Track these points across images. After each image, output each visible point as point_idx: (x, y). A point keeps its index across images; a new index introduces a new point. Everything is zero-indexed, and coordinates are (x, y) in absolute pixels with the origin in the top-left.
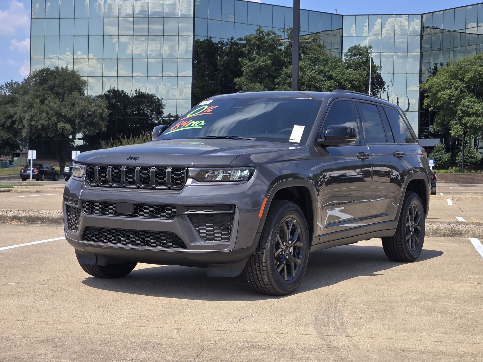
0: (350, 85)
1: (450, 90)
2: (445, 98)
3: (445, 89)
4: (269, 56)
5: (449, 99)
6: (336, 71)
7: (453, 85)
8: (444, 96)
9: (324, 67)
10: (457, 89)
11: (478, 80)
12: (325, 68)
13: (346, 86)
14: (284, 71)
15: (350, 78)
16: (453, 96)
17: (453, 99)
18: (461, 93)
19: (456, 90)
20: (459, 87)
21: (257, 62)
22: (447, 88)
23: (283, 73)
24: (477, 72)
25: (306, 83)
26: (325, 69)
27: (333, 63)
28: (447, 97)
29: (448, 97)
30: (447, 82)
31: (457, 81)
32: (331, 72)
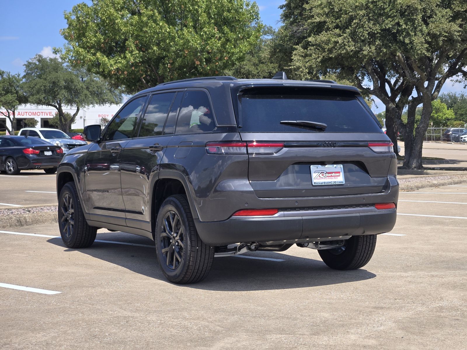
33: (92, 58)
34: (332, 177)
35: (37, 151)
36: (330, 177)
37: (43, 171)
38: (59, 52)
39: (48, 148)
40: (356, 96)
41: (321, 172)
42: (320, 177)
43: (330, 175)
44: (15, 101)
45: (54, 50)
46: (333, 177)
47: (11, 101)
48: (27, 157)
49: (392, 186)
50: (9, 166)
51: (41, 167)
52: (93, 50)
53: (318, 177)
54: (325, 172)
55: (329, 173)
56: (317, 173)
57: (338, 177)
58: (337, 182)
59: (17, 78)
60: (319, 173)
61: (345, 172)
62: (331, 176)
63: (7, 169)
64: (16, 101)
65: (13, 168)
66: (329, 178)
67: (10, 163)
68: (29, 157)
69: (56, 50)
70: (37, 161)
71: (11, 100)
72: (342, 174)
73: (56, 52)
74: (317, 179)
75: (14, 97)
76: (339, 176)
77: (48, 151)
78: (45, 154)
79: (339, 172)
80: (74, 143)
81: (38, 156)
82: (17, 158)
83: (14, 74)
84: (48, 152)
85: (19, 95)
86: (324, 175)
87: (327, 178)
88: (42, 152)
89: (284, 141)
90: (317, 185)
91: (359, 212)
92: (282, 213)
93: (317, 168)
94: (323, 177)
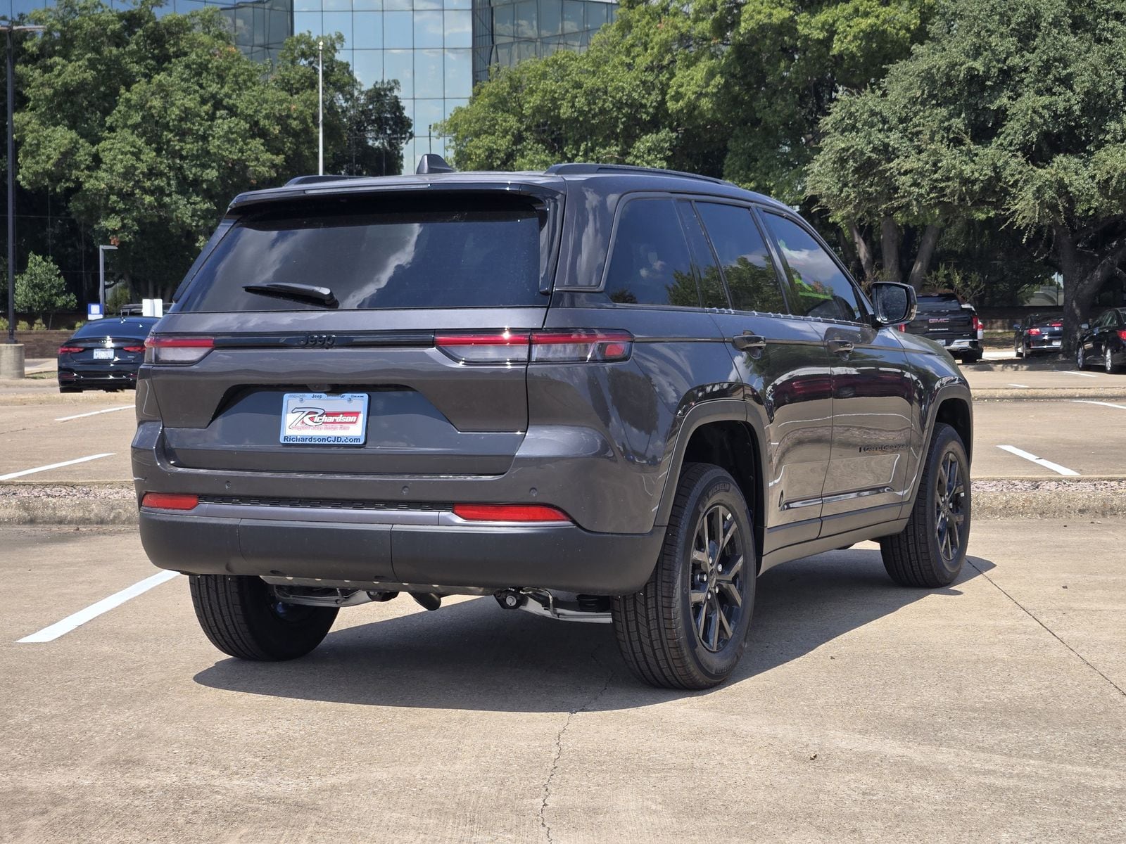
0: (278, 128)
1: (491, 138)
2: (480, 155)
3: (480, 134)
4: (89, 60)
5: (488, 157)
6: (246, 95)
7: (497, 123)
8: (478, 152)
9: (219, 86)
10: (506, 132)
11: (552, 114)
12: (220, 89)
13: (268, 130)
14: (124, 96)
15: (279, 110)
16: (498, 151)
17: (498, 158)
18: (515, 143)
19: (504, 137)
20: (510, 129)
21: (59, 75)
22: (486, 132)
23: (121, 100)
24: (548, 94)
25: (174, 125)
26: (223, 91)
27: (240, 75)
28: (484, 152)
29: (487, 154)
30: (484, 118)
31: (506, 115)
32: (234, 96)
34: (335, 426)
36: (329, 426)
41: (308, 411)
42: (303, 422)
43: (331, 419)
46: (338, 426)
49: (516, 458)
53: (299, 425)
54: (321, 412)
55: (328, 414)
56: (298, 415)
57: (351, 426)
58: (343, 439)
60: (304, 414)
62: (335, 422)
66: (326, 428)
72: (362, 418)
74: (295, 427)
76: (355, 423)
79: (356, 414)
86: (317, 419)
87: (323, 426)
90: (291, 442)
91: (393, 521)
92: (206, 506)
93: (302, 400)
94: (311, 423)
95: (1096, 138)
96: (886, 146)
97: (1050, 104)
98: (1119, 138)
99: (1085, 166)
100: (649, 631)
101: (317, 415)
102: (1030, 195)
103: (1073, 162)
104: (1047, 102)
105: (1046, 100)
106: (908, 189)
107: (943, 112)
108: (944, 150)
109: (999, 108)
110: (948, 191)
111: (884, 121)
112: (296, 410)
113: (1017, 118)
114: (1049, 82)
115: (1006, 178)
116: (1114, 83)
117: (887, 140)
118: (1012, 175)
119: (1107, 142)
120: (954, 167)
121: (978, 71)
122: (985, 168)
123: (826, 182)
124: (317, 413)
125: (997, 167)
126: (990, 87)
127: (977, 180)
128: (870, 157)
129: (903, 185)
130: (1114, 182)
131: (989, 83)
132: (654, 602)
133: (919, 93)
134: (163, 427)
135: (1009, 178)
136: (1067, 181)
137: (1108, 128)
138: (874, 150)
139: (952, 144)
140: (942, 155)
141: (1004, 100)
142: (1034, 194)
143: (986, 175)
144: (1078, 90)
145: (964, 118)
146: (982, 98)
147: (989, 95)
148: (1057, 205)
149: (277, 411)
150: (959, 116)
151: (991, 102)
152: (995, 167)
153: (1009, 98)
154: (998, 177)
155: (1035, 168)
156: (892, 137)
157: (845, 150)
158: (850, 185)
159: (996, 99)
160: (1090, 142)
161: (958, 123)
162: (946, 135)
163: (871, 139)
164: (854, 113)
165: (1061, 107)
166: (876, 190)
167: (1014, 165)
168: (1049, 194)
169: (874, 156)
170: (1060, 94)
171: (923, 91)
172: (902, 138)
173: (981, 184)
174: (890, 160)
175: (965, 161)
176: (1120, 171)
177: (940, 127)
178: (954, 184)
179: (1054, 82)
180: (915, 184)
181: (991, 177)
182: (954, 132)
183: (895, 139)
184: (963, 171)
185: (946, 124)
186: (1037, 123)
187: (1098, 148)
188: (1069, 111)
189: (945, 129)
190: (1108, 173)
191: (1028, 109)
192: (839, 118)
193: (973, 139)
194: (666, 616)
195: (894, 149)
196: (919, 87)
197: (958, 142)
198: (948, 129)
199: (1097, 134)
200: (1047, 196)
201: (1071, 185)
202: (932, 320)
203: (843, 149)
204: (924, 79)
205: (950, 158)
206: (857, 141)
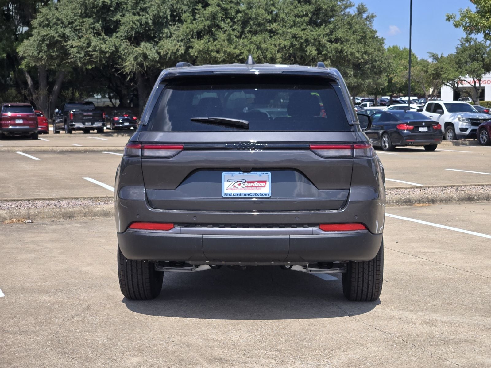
33: (485, 23)
35: (411, 127)
36: (250, 188)
37: (422, 148)
38: (452, 18)
39: (424, 124)
40: (331, 83)
41: (237, 180)
42: (234, 186)
43: (250, 185)
44: (480, 69)
45: (447, 17)
46: (255, 188)
47: (476, 70)
48: (400, 133)
49: (350, 202)
50: (385, 142)
51: (414, 144)
52: (488, 14)
53: (232, 187)
54: (244, 181)
55: (248, 182)
56: (231, 183)
57: (262, 188)
58: (259, 194)
59: (484, 44)
60: (235, 182)
61: (272, 182)
62: (252, 186)
63: (383, 145)
64: (482, 69)
65: (388, 144)
66: (248, 189)
67: (385, 138)
68: (403, 133)
69: (449, 17)
70: (409, 137)
71: (476, 68)
72: (268, 184)
73: (449, 19)
74: (230, 189)
75: (480, 65)
76: (265, 186)
77: (423, 126)
78: (420, 131)
79: (265, 182)
80: (478, 117)
81: (412, 132)
82: (391, 134)
83: (481, 41)
84: (423, 128)
85: (485, 62)
86: (242, 184)
87: (246, 188)
88: (417, 128)
89: (184, 143)
90: (229, 196)
91: (289, 233)
92: (178, 228)
93: (232, 175)
94: (239, 187)
95: (159, 35)
96: (64, 34)
97: (140, 19)
98: (169, 36)
99: (154, 47)
100: (369, 276)
101: (242, 183)
102: (132, 59)
103: (149, 45)
104: (138, 19)
105: (137, 18)
106: (75, 54)
107: (91, 20)
108: (92, 38)
109: (117, 20)
110: (94, 56)
111: (63, 23)
112: (230, 180)
113: (125, 25)
114: (138, 10)
115: (121, 52)
116: (166, 12)
117: (65, 32)
118: (123, 50)
119: (164, 37)
120: (98, 46)
121: (107, 3)
122: (111, 46)
123: (32, 50)
124: (242, 182)
125: (116, 46)
126: (112, 11)
127: (107, 52)
128: (57, 40)
129: (73, 52)
130: (169, 55)
131: (112, 9)
132: (373, 263)
133: (80, 12)
134: (145, 189)
135: (122, 51)
136: (147, 53)
137: (164, 32)
138: (59, 36)
139: (96, 35)
140: (91, 40)
141: (118, 16)
142: (134, 59)
143: (111, 49)
144: (151, 14)
145: (101, 24)
146: (108, 15)
147: (112, 14)
148: (143, 64)
149: (220, 181)
150: (98, 23)
151: (113, 17)
152: (115, 47)
153: (120, 15)
154: (117, 50)
155: (134, 47)
156: (66, 31)
157: (45, 36)
158: (43, 51)
159: (115, 16)
160: (156, 37)
161: (98, 26)
162: (92, 31)
163: (58, 31)
164: (49, 19)
165: (144, 21)
166: (56, 54)
167: (124, 46)
168: (140, 59)
169: (59, 39)
170: (143, 15)
171: (82, 10)
172: (70, 31)
173: (110, 54)
174: (66, 41)
175: (102, 43)
176: (171, 51)
177: (90, 27)
178: (97, 53)
179: (140, 10)
180: (78, 52)
181: (114, 51)
182: (96, 30)
183: (68, 32)
184: (102, 47)
185: (92, 26)
186: (134, 28)
187: (160, 40)
188: (147, 23)
189: (92, 28)
190: (166, 51)
191: (130, 21)
192: (42, 21)
193: (105, 33)
194: (378, 269)
195: (68, 36)
196: (80, 9)
197: (98, 34)
198: (93, 28)
199: (159, 34)
200: (139, 60)
201: (149, 55)
202: (85, 114)
203: (44, 35)
204: (82, 5)
205: (95, 41)
206: (51, 32)
